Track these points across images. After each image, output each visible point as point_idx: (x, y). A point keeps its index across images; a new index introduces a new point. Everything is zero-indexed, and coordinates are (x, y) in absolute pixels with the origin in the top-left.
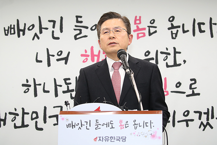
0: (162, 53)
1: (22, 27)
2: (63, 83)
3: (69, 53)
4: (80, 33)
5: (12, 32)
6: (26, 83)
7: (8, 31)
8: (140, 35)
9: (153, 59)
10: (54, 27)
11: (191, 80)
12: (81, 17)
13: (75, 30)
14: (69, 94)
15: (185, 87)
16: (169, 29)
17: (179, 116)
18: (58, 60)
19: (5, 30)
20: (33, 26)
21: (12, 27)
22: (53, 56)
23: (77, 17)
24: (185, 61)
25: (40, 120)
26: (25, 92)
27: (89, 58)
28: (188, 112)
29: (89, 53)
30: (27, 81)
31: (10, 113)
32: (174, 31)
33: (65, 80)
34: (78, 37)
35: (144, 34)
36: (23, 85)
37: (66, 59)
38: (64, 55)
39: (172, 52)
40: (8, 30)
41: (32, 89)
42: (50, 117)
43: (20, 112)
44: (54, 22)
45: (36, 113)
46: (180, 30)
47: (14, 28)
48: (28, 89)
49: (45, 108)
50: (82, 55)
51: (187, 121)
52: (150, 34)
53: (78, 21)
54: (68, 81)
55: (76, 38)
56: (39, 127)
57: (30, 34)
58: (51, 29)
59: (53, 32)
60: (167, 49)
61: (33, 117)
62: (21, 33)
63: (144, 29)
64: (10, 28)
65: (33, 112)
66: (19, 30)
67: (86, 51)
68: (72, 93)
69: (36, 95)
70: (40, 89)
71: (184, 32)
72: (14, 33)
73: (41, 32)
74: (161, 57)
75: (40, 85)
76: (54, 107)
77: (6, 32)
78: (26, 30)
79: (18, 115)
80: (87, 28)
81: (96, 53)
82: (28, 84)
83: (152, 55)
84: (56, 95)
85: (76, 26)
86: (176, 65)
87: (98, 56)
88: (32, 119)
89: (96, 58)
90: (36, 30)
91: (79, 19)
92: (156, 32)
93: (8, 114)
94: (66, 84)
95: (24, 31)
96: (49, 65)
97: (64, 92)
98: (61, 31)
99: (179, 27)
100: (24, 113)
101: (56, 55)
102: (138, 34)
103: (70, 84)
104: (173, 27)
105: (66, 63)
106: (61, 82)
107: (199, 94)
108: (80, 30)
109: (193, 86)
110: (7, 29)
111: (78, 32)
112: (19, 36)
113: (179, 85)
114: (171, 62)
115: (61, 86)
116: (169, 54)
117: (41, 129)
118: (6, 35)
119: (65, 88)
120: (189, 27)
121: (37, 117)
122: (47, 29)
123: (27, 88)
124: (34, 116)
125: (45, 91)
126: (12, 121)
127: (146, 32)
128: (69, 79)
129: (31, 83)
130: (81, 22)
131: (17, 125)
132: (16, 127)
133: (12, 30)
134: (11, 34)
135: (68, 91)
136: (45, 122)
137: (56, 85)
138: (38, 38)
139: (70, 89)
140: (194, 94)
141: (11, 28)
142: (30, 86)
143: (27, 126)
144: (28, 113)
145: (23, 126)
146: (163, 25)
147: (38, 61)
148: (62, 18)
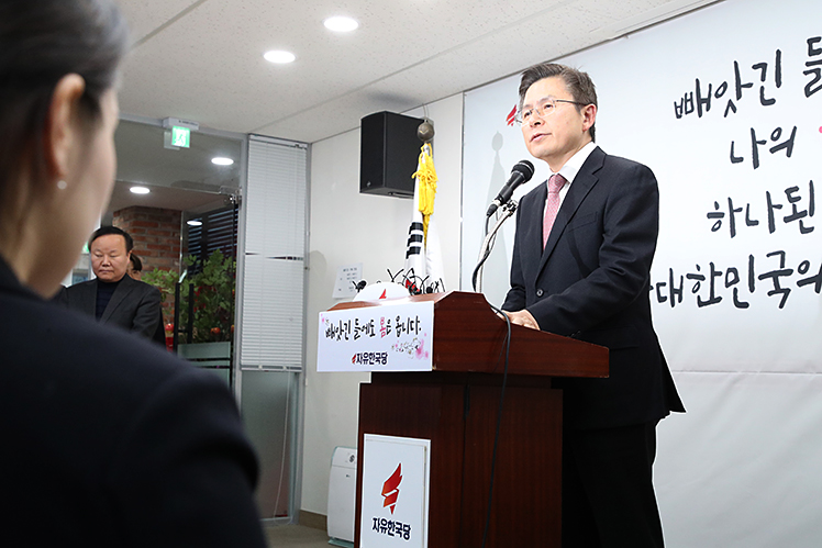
1: (704, 95)
2: (782, 200)
3: (795, 128)
4: (818, 78)
5: (689, 108)
6: (714, 210)
7: (680, 110)
10: (763, 79)
12: (818, 39)
13: (806, 73)
14: (797, 221)
18: (773, 150)
19: (676, 107)
20: (725, 85)
21: (689, 97)
22: (764, 142)
23: (810, 42)
25: (743, 285)
26: (714, 230)
30: (717, 206)
31: (690, 276)
33: (788, 191)
34: (812, 88)
36: (710, 216)
37: (789, 145)
38: (785, 137)
40: (681, 107)
41: (726, 221)
42: (761, 277)
43: (706, 272)
44: (763, 66)
45: (734, 270)
47: (691, 100)
48: (720, 222)
49: (751, 258)
53: (812, 52)
54: (794, 195)
55: (808, 93)
56: (740, 300)
57: (718, 105)
58: (758, 84)
59: (762, 88)
61: (730, 280)
62: (704, 106)
64: (685, 100)
65: (729, 270)
66: (700, 101)
68: (803, 219)
69: (733, 234)
70: (740, 218)
72: (692, 110)
73: (739, 96)
75: (740, 210)
76: (768, 256)
77: (679, 109)
78: (713, 97)
79: (703, 278)
82: (718, 211)
84: (772, 229)
85: (808, 64)
88: (728, 285)
90: (731, 93)
91: (815, 46)
93: (685, 278)
94: (792, 200)
95: (708, 101)
96: (756, 164)
97: (787, 220)
98: (779, 85)
100: (714, 274)
101: (768, 139)
103: (799, 198)
105: (789, 155)
106: (779, 198)
108: (818, 72)
110: (679, 104)
111: (813, 76)
112: (700, 115)
115: (780, 207)
117: (745, 305)
118: (679, 117)
119: (788, 210)
121: (737, 280)
122: (750, 85)
123: (717, 220)
124: (731, 277)
125: (750, 223)
126: (694, 292)
128: (796, 189)
129: (724, 208)
130: (819, 52)
131: (702, 300)
132: (701, 304)
133: (689, 104)
134: (687, 113)
135: (796, 215)
136: (752, 289)
137: (771, 207)
138: (734, 110)
139: (799, 211)
141: (687, 101)
142: (722, 215)
143: (720, 299)
144: (720, 274)
145: (714, 300)
147: (735, 160)
148: (779, 53)
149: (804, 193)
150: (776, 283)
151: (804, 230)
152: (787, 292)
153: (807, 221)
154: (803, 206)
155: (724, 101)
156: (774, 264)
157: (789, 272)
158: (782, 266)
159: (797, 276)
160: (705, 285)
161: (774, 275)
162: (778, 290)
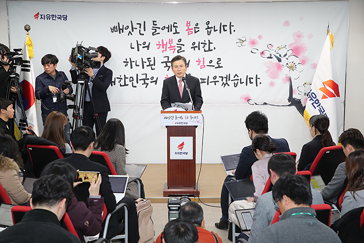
0: (202, 43)
1: (121, 28)
2: (147, 61)
3: (150, 43)
4: (156, 31)
5: (116, 30)
7: (113, 30)
8: (190, 33)
9: (197, 47)
10: (140, 27)
11: (218, 59)
12: (156, 22)
13: (152, 29)
14: (150, 67)
15: (214, 63)
16: (206, 29)
17: (211, 79)
18: (143, 47)
19: (111, 29)
20: (128, 26)
22: (140, 45)
23: (154, 21)
24: (215, 48)
25: (135, 81)
26: (125, 66)
27: (161, 46)
28: (216, 77)
29: (161, 43)
30: (126, 60)
31: (118, 78)
32: (209, 30)
34: (154, 34)
35: (192, 32)
36: (124, 62)
37: (148, 47)
38: (147, 45)
39: (207, 42)
41: (129, 64)
42: (140, 80)
43: (123, 77)
44: (140, 24)
45: (132, 78)
46: (213, 29)
47: (116, 28)
49: (137, 75)
50: (157, 45)
51: (215, 82)
52: (195, 32)
53: (154, 24)
54: (149, 60)
56: (134, 85)
57: (126, 32)
58: (138, 29)
59: (140, 30)
60: (205, 41)
62: (121, 31)
63: (192, 29)
64: (114, 27)
65: (131, 77)
66: (120, 29)
67: (159, 42)
69: (132, 68)
70: (134, 64)
71: (215, 31)
72: (117, 31)
73: (133, 31)
74: (201, 46)
75: (134, 62)
76: (142, 75)
78: (124, 29)
79: (122, 79)
80: (160, 28)
81: (165, 43)
83: (197, 45)
84: (143, 68)
85: (153, 27)
86: (210, 50)
87: (166, 45)
88: (130, 81)
89: (165, 46)
90: (130, 29)
91: (155, 23)
92: (199, 31)
93: (116, 78)
94: (148, 61)
96: (138, 50)
97: (147, 66)
98: (145, 30)
99: (212, 28)
100: (125, 78)
101: (142, 44)
102: (189, 32)
103: (151, 61)
104: (208, 28)
105: (148, 49)
106: (145, 60)
107: (222, 67)
108: (156, 30)
109: (219, 62)
110: (112, 28)
111: (154, 31)
112: (120, 33)
113: (211, 61)
114: (207, 48)
115: (145, 62)
116: (206, 44)
117: (135, 87)
118: (113, 32)
119: (148, 63)
120: (217, 28)
121: (133, 80)
122: (136, 29)
123: (126, 63)
124: (131, 79)
125: (136, 65)
126: (119, 82)
127: (193, 31)
128: (150, 58)
129: (129, 60)
130: (156, 25)
131: (122, 85)
132: (121, 86)
135: (150, 65)
136: (137, 82)
137: (143, 62)
138: (131, 34)
139: (151, 64)
140: (219, 67)
142: (128, 62)
143: (128, 85)
144: (128, 78)
145: (125, 85)
146: (203, 27)
147: (132, 48)
148: (144, 22)
149: (152, 59)
150: (145, 82)
151: (152, 69)
152: (148, 84)
153: (153, 67)
154: (152, 63)
155: (127, 31)
156: (144, 77)
157: (148, 79)
158: (146, 77)
159: (150, 80)
160: (123, 81)
161: (144, 80)
162: (145, 83)
